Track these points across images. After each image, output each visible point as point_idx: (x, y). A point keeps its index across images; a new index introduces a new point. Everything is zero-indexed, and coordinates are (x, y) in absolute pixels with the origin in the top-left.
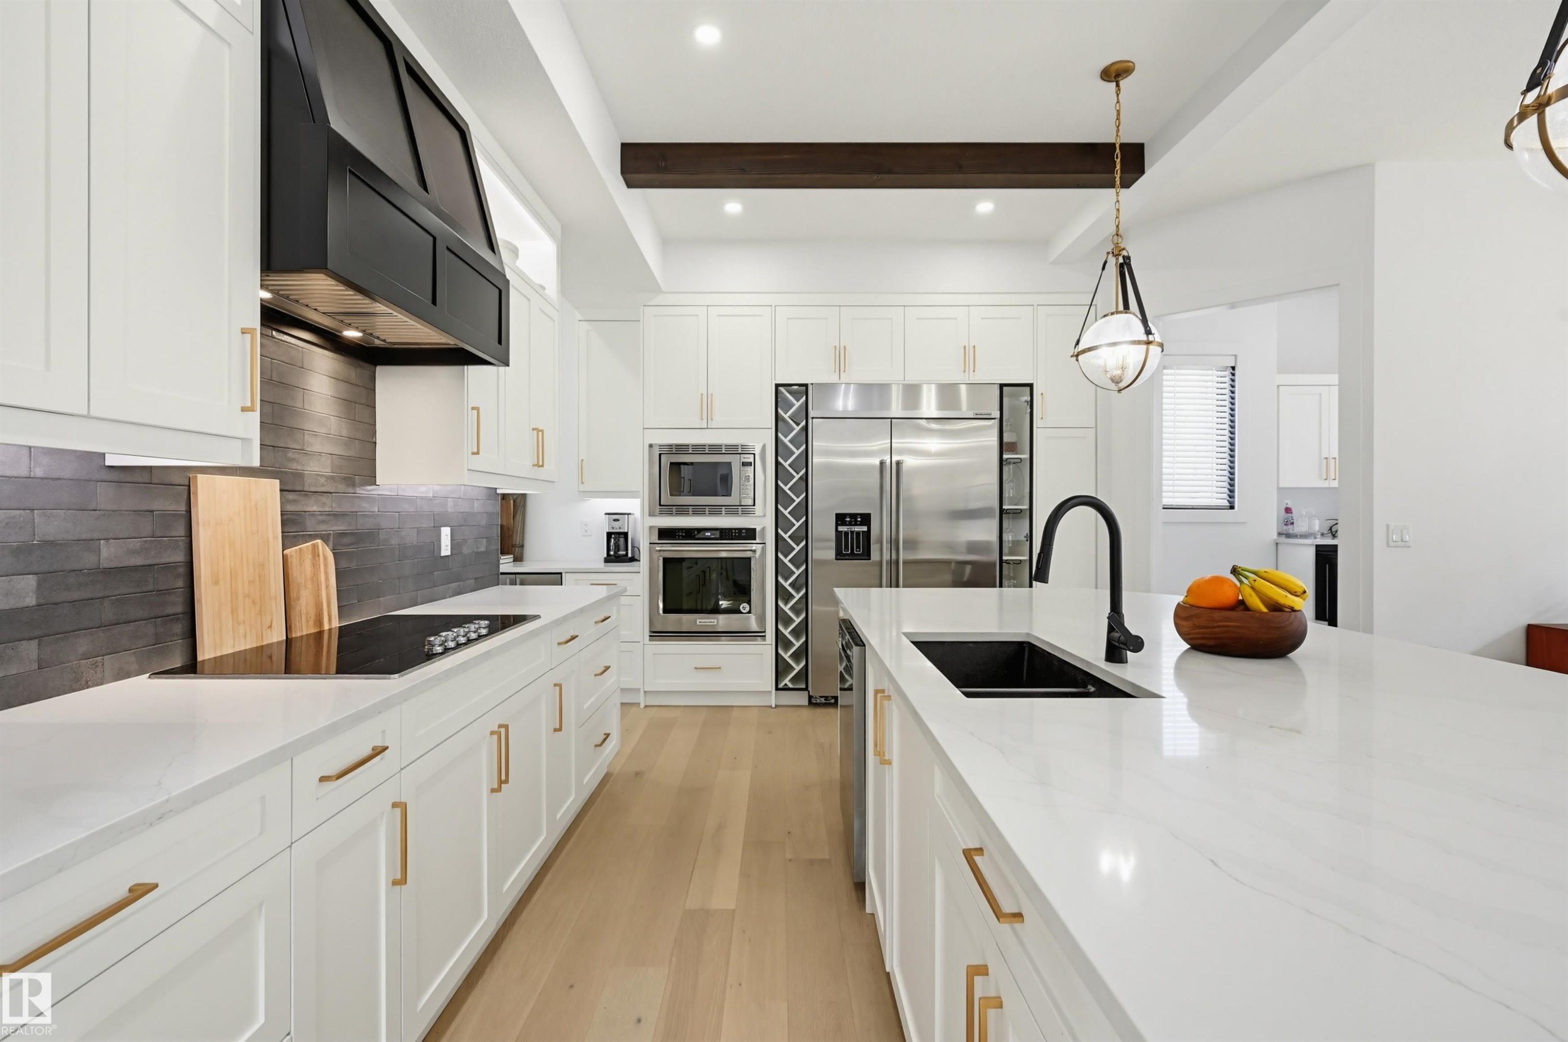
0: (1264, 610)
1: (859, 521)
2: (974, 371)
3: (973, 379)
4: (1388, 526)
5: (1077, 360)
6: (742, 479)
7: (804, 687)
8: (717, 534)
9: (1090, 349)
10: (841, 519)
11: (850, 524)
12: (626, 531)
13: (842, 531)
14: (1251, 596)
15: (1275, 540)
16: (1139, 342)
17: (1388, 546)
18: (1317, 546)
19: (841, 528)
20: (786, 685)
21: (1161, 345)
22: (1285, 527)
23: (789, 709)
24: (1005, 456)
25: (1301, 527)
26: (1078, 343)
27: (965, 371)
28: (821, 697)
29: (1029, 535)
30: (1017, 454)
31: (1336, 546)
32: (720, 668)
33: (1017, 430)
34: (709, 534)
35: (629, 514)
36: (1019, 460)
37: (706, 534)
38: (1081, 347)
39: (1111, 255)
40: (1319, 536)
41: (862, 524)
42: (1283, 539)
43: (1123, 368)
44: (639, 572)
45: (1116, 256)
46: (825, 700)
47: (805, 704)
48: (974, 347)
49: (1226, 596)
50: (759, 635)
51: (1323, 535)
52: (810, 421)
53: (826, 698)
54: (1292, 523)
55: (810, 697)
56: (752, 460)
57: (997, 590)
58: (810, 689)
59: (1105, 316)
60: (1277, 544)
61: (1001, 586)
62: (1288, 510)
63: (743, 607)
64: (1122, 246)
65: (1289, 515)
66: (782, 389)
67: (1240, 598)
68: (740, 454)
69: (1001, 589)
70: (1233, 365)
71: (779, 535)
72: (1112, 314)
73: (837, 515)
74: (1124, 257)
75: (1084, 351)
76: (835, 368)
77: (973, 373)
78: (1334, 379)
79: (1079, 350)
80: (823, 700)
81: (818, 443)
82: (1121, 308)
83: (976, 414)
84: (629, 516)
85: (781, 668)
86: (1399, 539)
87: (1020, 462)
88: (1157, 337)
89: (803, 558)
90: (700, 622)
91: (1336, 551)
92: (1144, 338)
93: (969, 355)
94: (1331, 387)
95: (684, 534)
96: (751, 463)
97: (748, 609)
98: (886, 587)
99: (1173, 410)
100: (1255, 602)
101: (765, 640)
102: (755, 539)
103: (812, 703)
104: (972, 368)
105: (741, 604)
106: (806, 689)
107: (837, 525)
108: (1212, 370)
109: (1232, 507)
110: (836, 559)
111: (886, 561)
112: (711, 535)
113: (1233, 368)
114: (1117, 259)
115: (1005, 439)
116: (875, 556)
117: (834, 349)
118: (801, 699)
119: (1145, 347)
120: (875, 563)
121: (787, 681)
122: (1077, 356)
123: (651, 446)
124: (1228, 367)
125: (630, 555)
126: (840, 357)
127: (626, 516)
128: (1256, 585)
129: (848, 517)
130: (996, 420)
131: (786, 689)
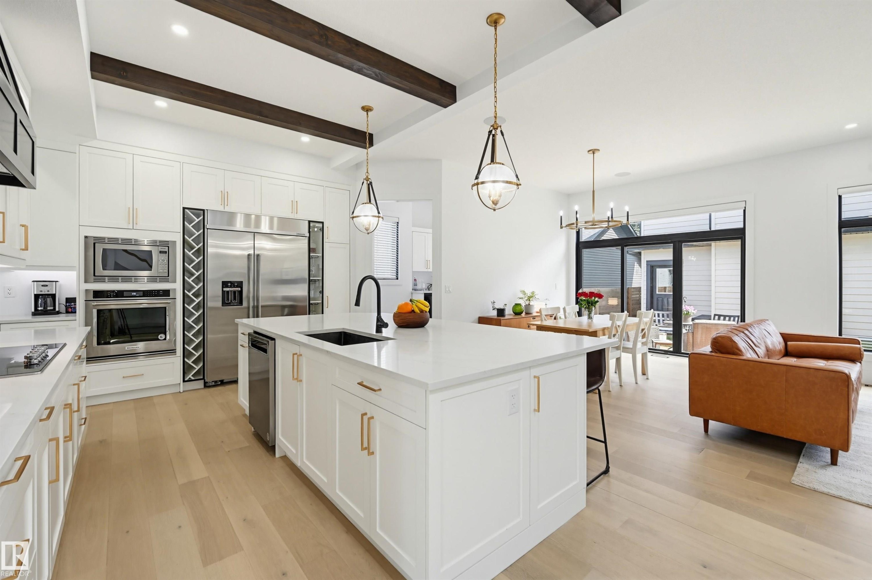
0: (419, 312)
1: (236, 285)
2: (297, 213)
3: (296, 217)
4: (445, 286)
5: (353, 220)
6: (160, 261)
7: (202, 377)
8: (141, 294)
9: (358, 217)
10: (225, 284)
11: (231, 287)
12: (54, 293)
13: (225, 291)
14: (416, 308)
15: (411, 292)
16: (375, 216)
17: (445, 293)
18: (425, 294)
19: (225, 289)
20: (190, 378)
21: (383, 218)
22: (414, 287)
23: (192, 392)
24: (311, 255)
25: (419, 287)
26: (353, 213)
27: (292, 213)
28: (212, 382)
29: (322, 291)
30: (316, 254)
31: (431, 293)
32: (143, 374)
33: (316, 243)
34: (135, 294)
35: (56, 282)
36: (317, 257)
37: (133, 294)
38: (355, 215)
39: (365, 180)
40: (425, 290)
41: (237, 287)
42: (414, 291)
43: (370, 225)
44: (76, 320)
45: (367, 181)
46: (215, 383)
47: (201, 388)
48: (297, 202)
49: (409, 309)
50: (173, 351)
51: (426, 289)
52: (206, 230)
53: (216, 382)
54: (416, 285)
55: (205, 383)
56: (166, 250)
57: (308, 316)
58: (206, 379)
59: (363, 204)
60: (412, 293)
61: (309, 314)
62: (415, 280)
63: (161, 336)
64: (369, 177)
65: (415, 282)
66: (186, 210)
67: (413, 309)
68: (158, 246)
69: (309, 315)
70: (398, 222)
71: (185, 293)
72: (366, 203)
73: (223, 282)
74: (370, 182)
75: (355, 217)
76: (222, 203)
77: (296, 214)
78: (430, 231)
79: (354, 216)
80: (213, 384)
81: (210, 241)
82: (368, 202)
83: (298, 234)
84: (57, 283)
85: (186, 368)
86: (448, 290)
87: (318, 258)
88: (381, 215)
89: (202, 305)
90: (128, 348)
91: (431, 295)
92: (377, 215)
93: (294, 205)
94: (428, 234)
95: (115, 294)
96: (166, 252)
97: (164, 337)
98: (252, 318)
99: (377, 238)
100: (417, 310)
101: (176, 355)
102: (169, 296)
103: (206, 385)
104: (295, 212)
105: (159, 335)
106: (204, 379)
107: (223, 287)
108: (390, 223)
109: (397, 279)
110: (222, 306)
111: (252, 306)
112: (136, 294)
113: (398, 223)
114: (367, 182)
115: (311, 247)
116: (245, 304)
117: (221, 192)
118: (200, 384)
119: (378, 218)
120: (245, 308)
121: (190, 376)
122: (353, 218)
123: (86, 237)
124: (396, 222)
125: (57, 309)
126: (225, 197)
127: (54, 283)
128: (417, 304)
129: (229, 283)
130: (307, 237)
131: (190, 380)
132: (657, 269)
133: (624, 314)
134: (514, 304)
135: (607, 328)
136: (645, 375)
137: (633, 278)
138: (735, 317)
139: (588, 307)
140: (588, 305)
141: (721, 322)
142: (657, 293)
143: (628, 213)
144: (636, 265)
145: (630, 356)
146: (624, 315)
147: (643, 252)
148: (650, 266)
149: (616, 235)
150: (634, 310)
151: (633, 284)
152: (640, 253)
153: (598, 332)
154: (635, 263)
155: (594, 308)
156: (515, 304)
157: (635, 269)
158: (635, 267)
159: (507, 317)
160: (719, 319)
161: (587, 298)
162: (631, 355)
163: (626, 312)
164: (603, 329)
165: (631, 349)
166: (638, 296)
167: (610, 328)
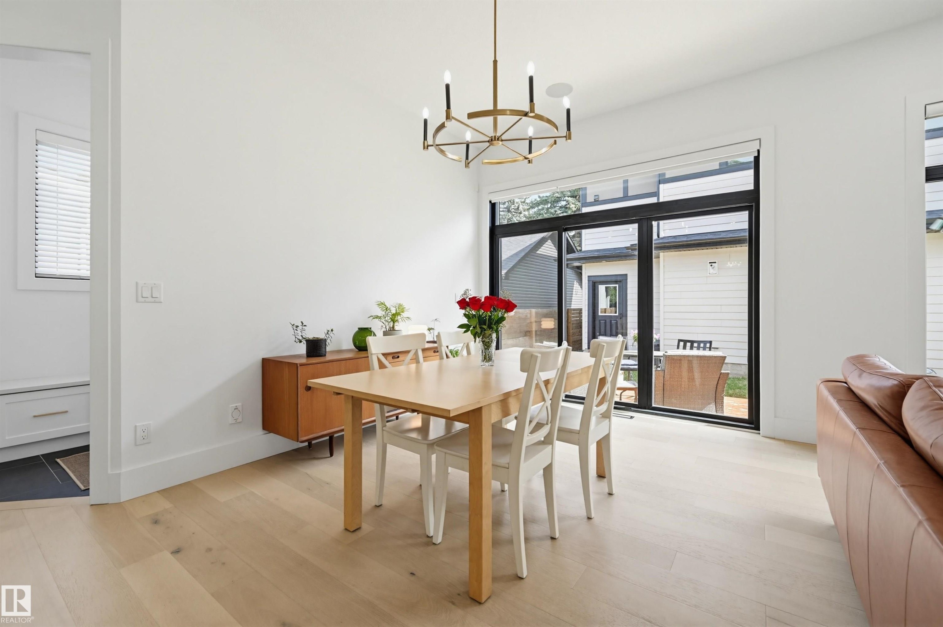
17: (137, 301)
86: (149, 296)
132: (600, 286)
133: (561, 349)
134: (357, 329)
135: (514, 394)
136: (604, 477)
137: (573, 299)
138: (705, 343)
139: (482, 331)
140: (480, 328)
141: (695, 352)
142: (600, 314)
143: (568, 111)
144: (576, 285)
145: (574, 449)
146: (562, 351)
147: (583, 265)
148: (592, 282)
149: (552, 244)
150: (574, 335)
151: (572, 305)
152: (580, 268)
153: (484, 412)
154: (574, 282)
155: (494, 336)
156: (359, 328)
157: (574, 288)
158: (575, 286)
159: (329, 357)
160: (685, 348)
161: (479, 311)
162: (576, 448)
163: (565, 344)
164: (502, 398)
165: (578, 432)
166: (579, 319)
167: (522, 391)
